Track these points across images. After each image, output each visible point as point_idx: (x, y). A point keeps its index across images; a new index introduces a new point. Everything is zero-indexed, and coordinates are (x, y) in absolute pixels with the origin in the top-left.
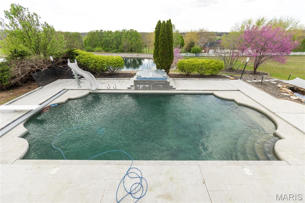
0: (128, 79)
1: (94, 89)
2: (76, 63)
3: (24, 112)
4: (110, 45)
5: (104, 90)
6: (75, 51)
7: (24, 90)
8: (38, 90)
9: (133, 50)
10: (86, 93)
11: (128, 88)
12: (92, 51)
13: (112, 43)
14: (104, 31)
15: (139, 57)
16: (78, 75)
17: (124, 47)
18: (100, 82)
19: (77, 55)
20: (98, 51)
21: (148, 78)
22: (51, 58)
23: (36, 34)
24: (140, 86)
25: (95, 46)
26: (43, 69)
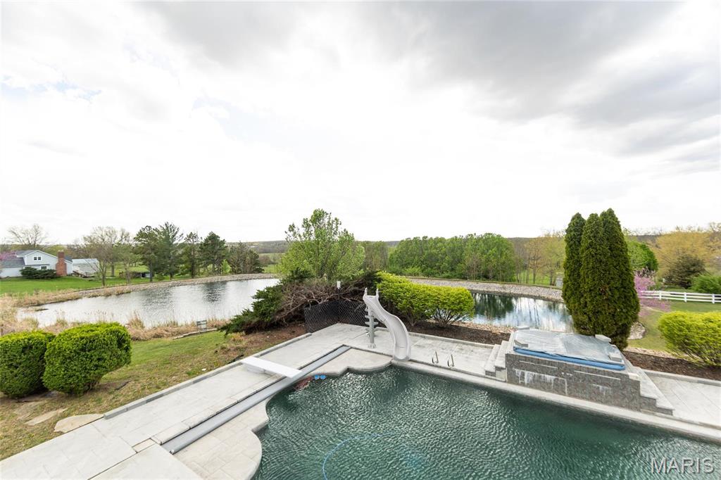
0: (486, 347)
1: (401, 357)
2: (377, 296)
3: (274, 378)
4: (437, 264)
5: (422, 363)
6: (378, 273)
7: (285, 335)
8: (304, 338)
9: (490, 275)
10: (383, 362)
11: (488, 373)
12: (401, 274)
13: (442, 259)
14: (429, 237)
15: (508, 291)
16: (376, 320)
17: (468, 268)
18: (415, 342)
19: (379, 280)
20: (411, 275)
21: (551, 353)
22: (339, 284)
23: (328, 244)
24: (523, 374)
25: (406, 265)
26: (321, 302)
